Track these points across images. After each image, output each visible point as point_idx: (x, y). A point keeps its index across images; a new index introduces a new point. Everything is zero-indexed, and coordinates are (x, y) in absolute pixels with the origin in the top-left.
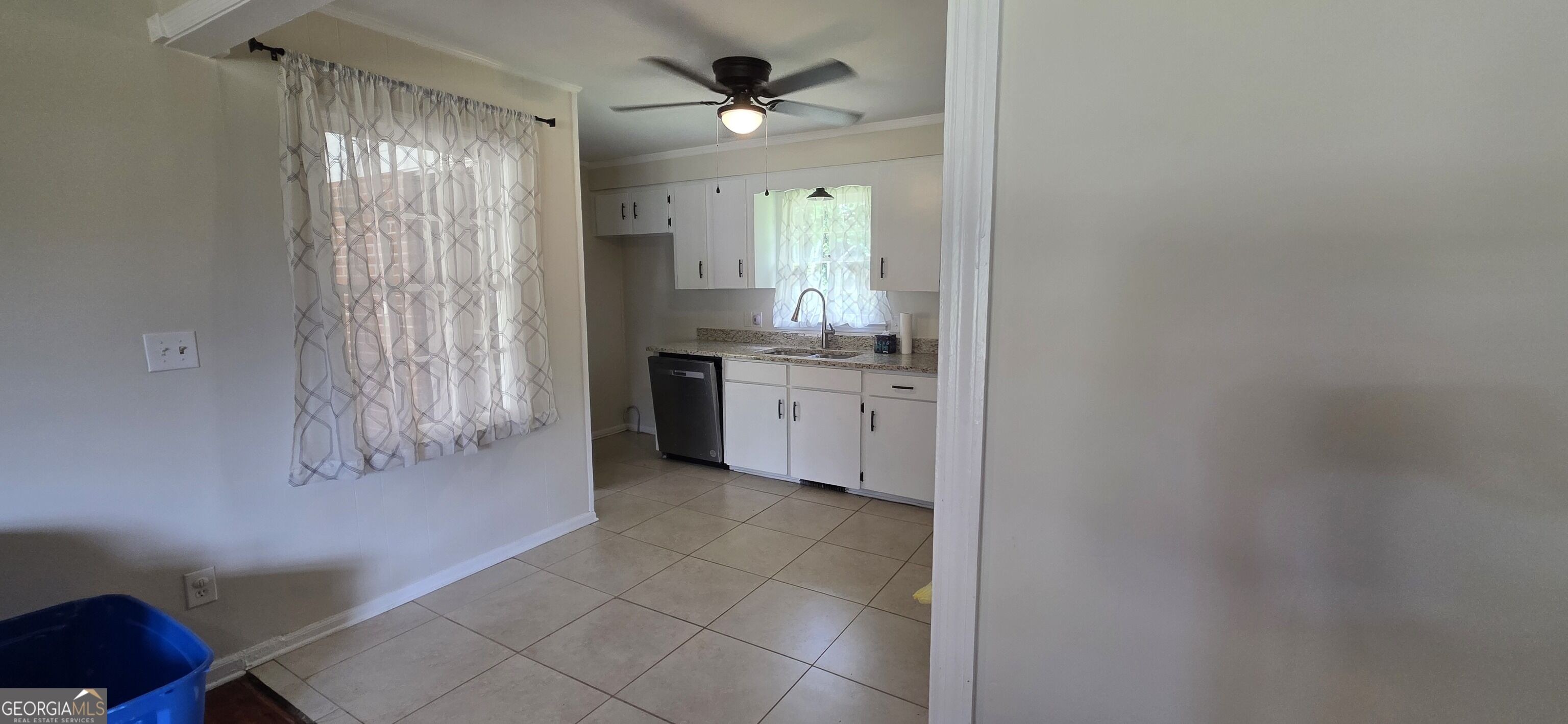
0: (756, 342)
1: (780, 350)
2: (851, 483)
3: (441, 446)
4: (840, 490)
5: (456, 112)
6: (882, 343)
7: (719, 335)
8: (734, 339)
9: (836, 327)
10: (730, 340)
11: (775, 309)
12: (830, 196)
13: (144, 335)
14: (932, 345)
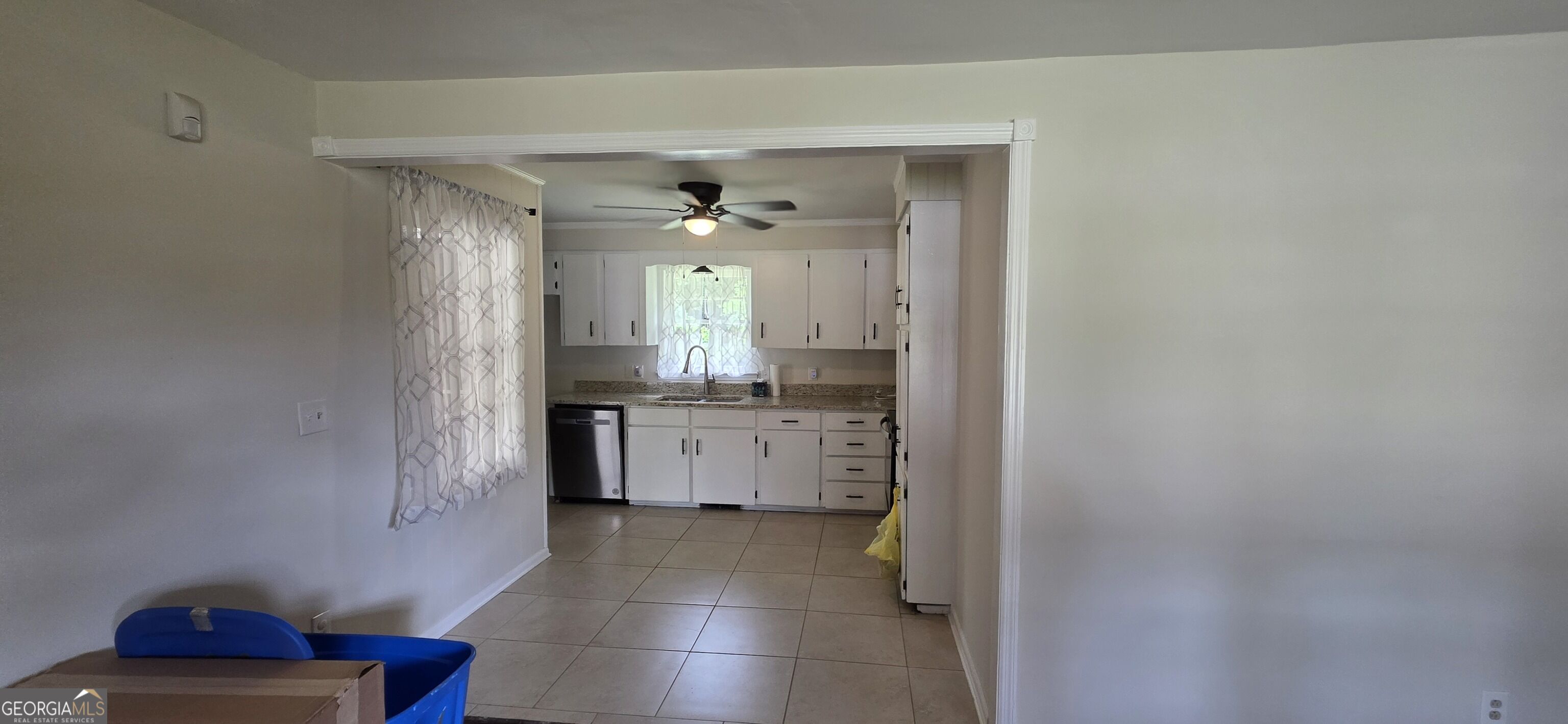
0: (638, 391)
1: (667, 398)
2: (746, 500)
3: (471, 490)
4: (736, 508)
5: (484, 208)
6: (758, 388)
7: (599, 387)
8: (616, 390)
9: (717, 377)
10: (611, 391)
11: (660, 362)
12: (711, 271)
13: (298, 403)
14: (795, 389)
